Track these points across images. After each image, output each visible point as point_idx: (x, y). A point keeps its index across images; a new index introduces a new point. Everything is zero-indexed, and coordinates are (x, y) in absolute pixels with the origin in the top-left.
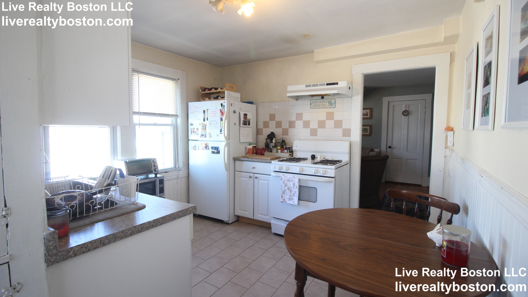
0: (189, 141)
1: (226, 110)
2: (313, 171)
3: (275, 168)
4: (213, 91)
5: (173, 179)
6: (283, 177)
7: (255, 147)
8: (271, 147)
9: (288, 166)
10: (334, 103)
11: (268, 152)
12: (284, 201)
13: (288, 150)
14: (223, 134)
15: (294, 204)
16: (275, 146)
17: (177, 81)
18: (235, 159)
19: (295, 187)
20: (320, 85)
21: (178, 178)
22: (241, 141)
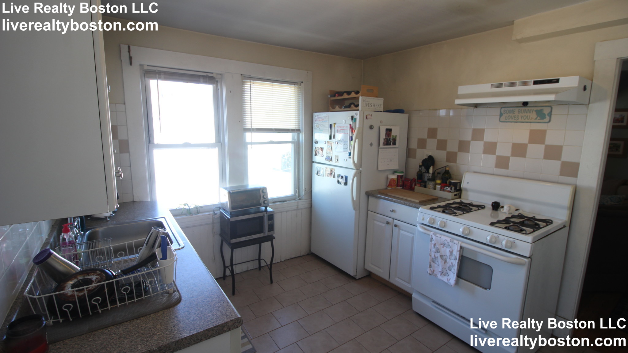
0: (313, 163)
1: (358, 126)
2: (488, 238)
3: (423, 219)
4: (345, 96)
5: (292, 211)
6: (434, 237)
7: (402, 177)
8: (426, 179)
9: (445, 220)
10: (548, 115)
11: (420, 186)
12: (433, 273)
13: (453, 188)
14: (351, 160)
15: (449, 283)
16: (433, 179)
17: (300, 85)
18: (369, 194)
19: (453, 257)
20: (521, 84)
21: (297, 209)
22: (379, 169)
